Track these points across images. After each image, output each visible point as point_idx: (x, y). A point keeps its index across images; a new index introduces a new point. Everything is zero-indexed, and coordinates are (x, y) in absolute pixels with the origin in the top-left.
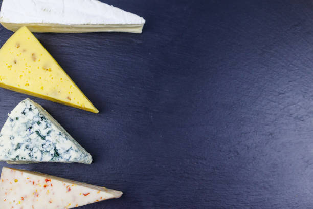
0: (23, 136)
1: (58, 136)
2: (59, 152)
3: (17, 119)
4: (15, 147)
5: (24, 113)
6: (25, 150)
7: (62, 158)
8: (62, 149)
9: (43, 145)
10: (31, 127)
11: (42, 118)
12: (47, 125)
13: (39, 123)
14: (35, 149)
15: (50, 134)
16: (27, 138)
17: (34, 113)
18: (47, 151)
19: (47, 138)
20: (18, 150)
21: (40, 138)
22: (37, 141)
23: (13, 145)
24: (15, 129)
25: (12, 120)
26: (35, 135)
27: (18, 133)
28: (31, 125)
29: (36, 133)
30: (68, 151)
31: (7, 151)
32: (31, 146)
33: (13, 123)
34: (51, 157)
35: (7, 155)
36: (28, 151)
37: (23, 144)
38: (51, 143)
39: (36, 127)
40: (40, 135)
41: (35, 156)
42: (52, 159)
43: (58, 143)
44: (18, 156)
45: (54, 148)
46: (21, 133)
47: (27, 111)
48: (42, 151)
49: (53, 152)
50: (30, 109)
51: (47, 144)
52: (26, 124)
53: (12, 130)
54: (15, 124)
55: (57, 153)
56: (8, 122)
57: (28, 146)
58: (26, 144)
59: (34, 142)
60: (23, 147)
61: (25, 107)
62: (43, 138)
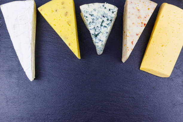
0: (98, 15)
1: (105, 32)
2: (98, 36)
3: (105, 8)
4: (91, 14)
5: (110, 10)
6: (92, 19)
7: (95, 39)
8: (100, 37)
9: (98, 27)
10: (104, 17)
11: (111, 20)
12: (108, 24)
13: (108, 20)
14: (94, 24)
15: (105, 28)
16: (98, 17)
17: (112, 15)
18: (95, 30)
19: (102, 27)
20: (90, 16)
21: (101, 24)
22: (99, 23)
23: (91, 12)
24: (100, 9)
25: (103, 6)
26: (101, 21)
27: (99, 12)
28: (105, 16)
29: (102, 20)
30: (100, 40)
31: (87, 11)
32: (95, 21)
33: (102, 7)
34: (94, 33)
35: (86, 11)
36: (92, 21)
37: (94, 16)
38: (100, 30)
39: (105, 19)
40: (102, 23)
41: (91, 25)
42: (93, 34)
43: (102, 33)
44: (87, 17)
45: (98, 33)
46: (99, 13)
47: (112, 11)
48: (94, 28)
49: (96, 33)
50: (113, 12)
51: (99, 28)
52: (105, 13)
53: (99, 8)
54: (102, 8)
55: (97, 36)
56: (101, 4)
57: (94, 20)
58: (95, 18)
59: (97, 21)
60: (93, 17)
61: (113, 9)
62: (101, 25)
